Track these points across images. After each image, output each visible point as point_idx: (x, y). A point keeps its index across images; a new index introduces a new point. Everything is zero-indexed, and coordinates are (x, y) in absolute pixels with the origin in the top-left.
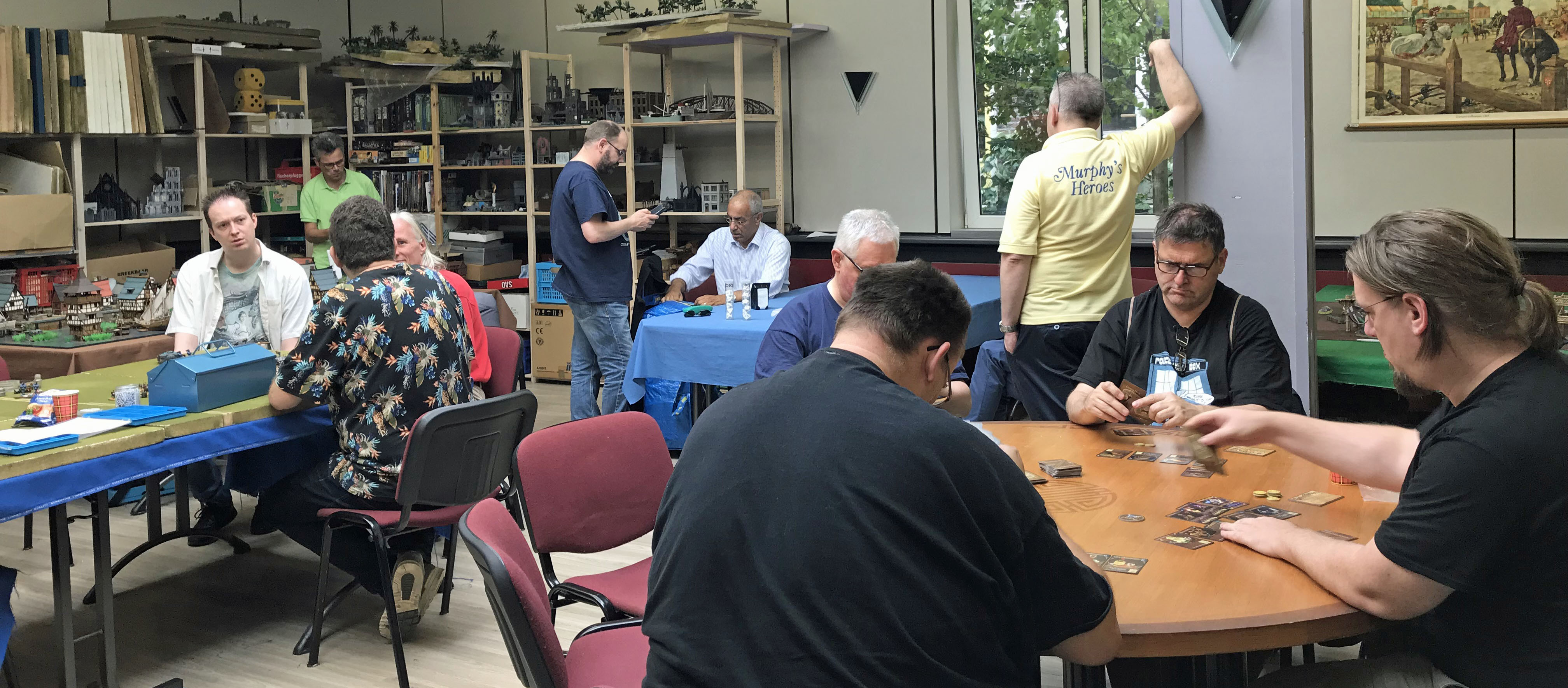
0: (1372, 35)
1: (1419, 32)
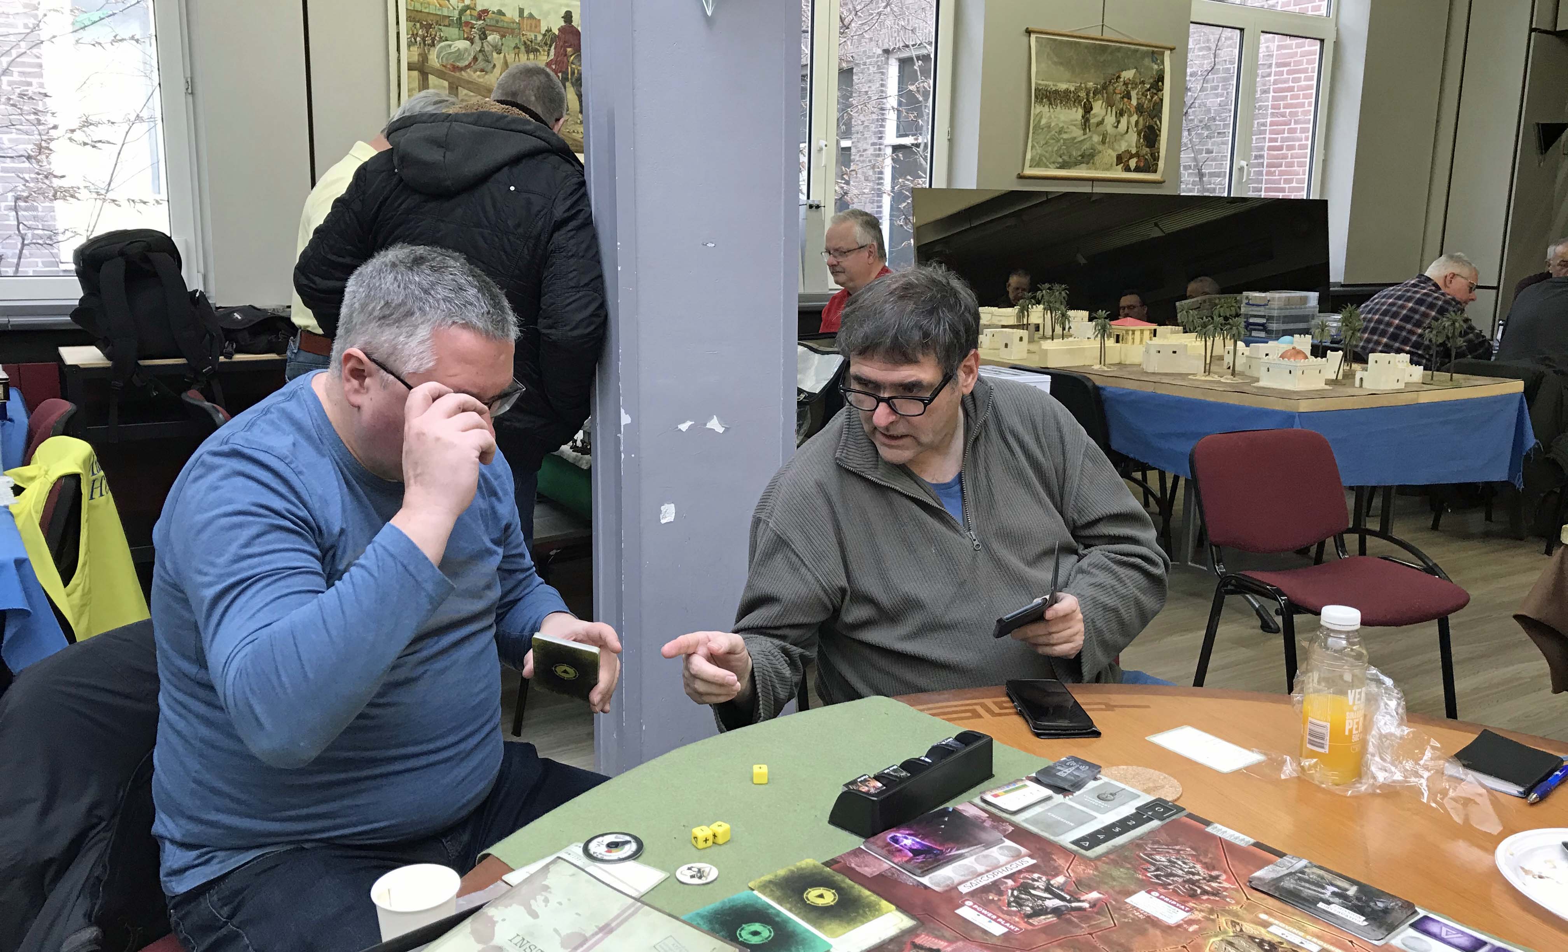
0: (413, 34)
1: (467, 39)
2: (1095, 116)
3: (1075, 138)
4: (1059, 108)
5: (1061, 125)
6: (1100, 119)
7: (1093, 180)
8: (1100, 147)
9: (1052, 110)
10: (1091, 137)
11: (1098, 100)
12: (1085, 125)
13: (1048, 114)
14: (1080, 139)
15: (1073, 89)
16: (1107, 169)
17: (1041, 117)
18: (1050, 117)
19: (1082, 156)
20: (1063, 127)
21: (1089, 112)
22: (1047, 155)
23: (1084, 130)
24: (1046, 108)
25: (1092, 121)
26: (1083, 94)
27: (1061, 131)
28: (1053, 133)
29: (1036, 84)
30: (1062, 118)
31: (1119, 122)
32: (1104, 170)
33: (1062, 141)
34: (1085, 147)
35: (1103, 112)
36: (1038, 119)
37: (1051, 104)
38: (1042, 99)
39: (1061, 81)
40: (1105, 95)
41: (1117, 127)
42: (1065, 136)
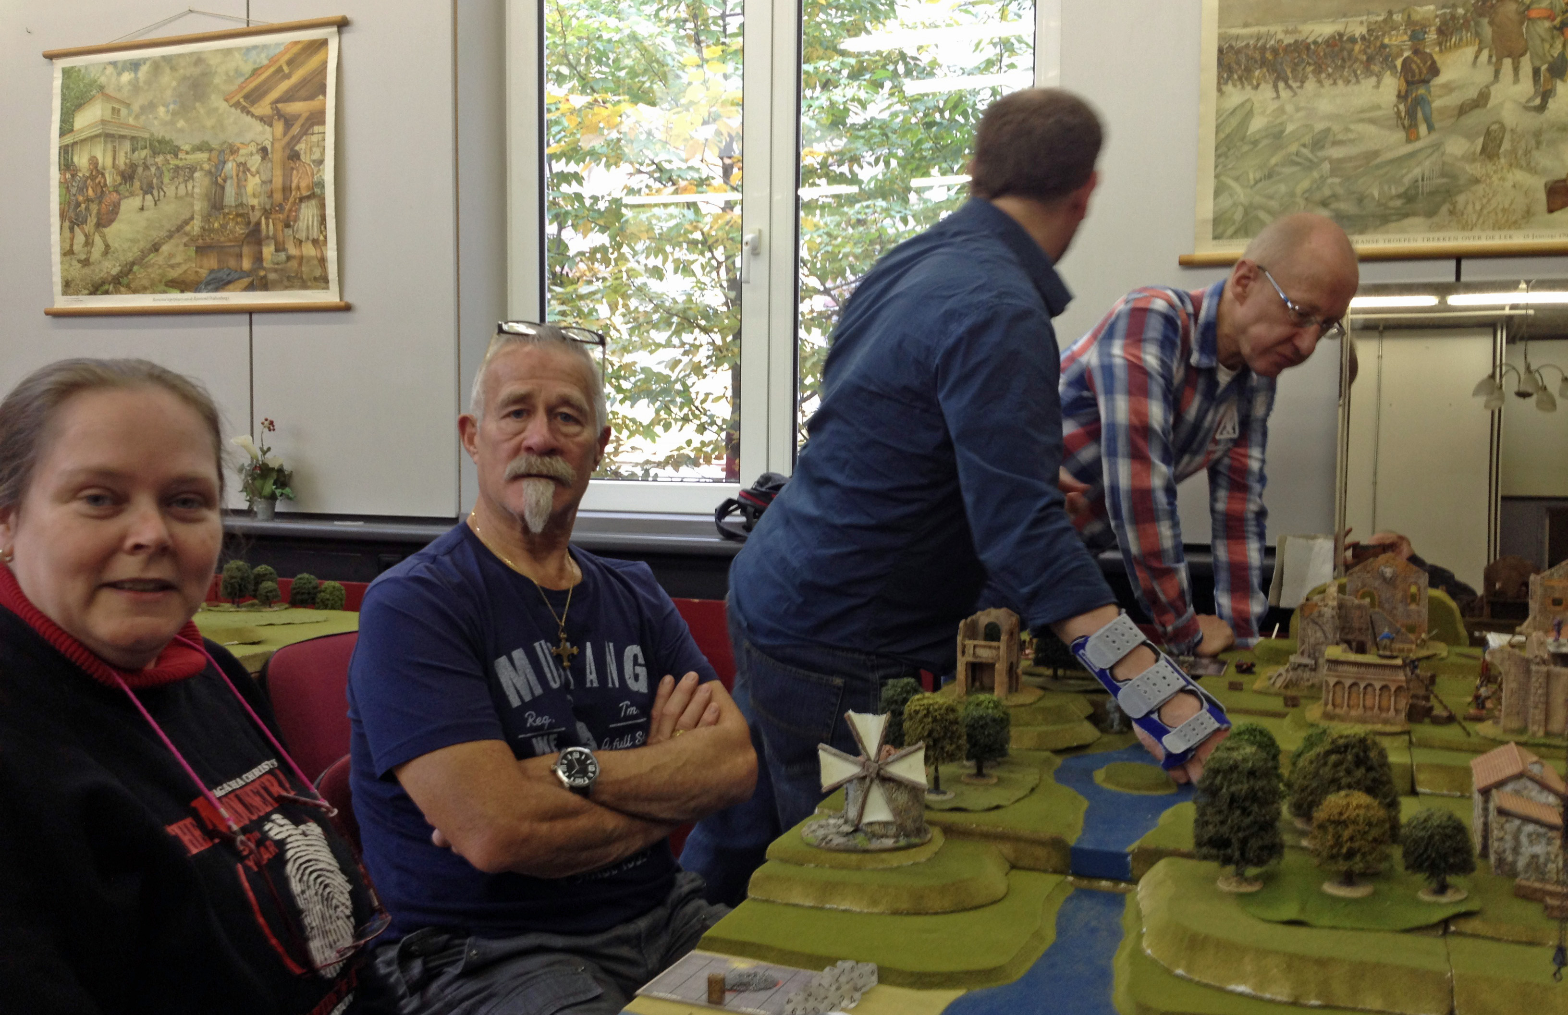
2: (1449, 88)
3: (1376, 154)
4: (1311, 85)
5: (1319, 126)
6: (1472, 93)
7: (1459, 257)
8: (1475, 169)
9: (1285, 94)
10: (1437, 146)
11: (1457, 46)
12: (1411, 114)
13: (1275, 105)
14: (1390, 155)
15: (1359, 30)
16: (1515, 225)
17: (1250, 114)
18: (1281, 110)
19: (1410, 197)
20: (1328, 130)
21: (1426, 82)
22: (1274, 204)
23: (1409, 127)
24: (1266, 92)
25: (1437, 104)
26: (1398, 40)
27: (1318, 143)
28: (1293, 148)
29: (1222, 37)
30: (1325, 106)
31: (1546, 95)
32: (1498, 226)
33: (1326, 166)
34: (1417, 172)
35: (1483, 75)
36: (1234, 122)
37: (1280, 77)
38: (1248, 70)
39: (1318, 17)
40: (1487, 31)
41: (1542, 108)
42: (1337, 153)
